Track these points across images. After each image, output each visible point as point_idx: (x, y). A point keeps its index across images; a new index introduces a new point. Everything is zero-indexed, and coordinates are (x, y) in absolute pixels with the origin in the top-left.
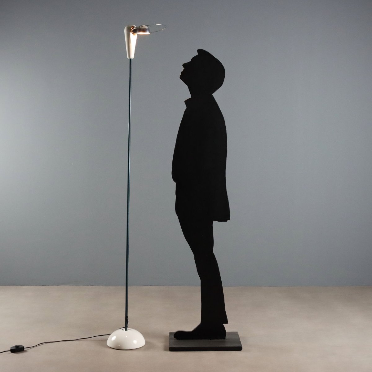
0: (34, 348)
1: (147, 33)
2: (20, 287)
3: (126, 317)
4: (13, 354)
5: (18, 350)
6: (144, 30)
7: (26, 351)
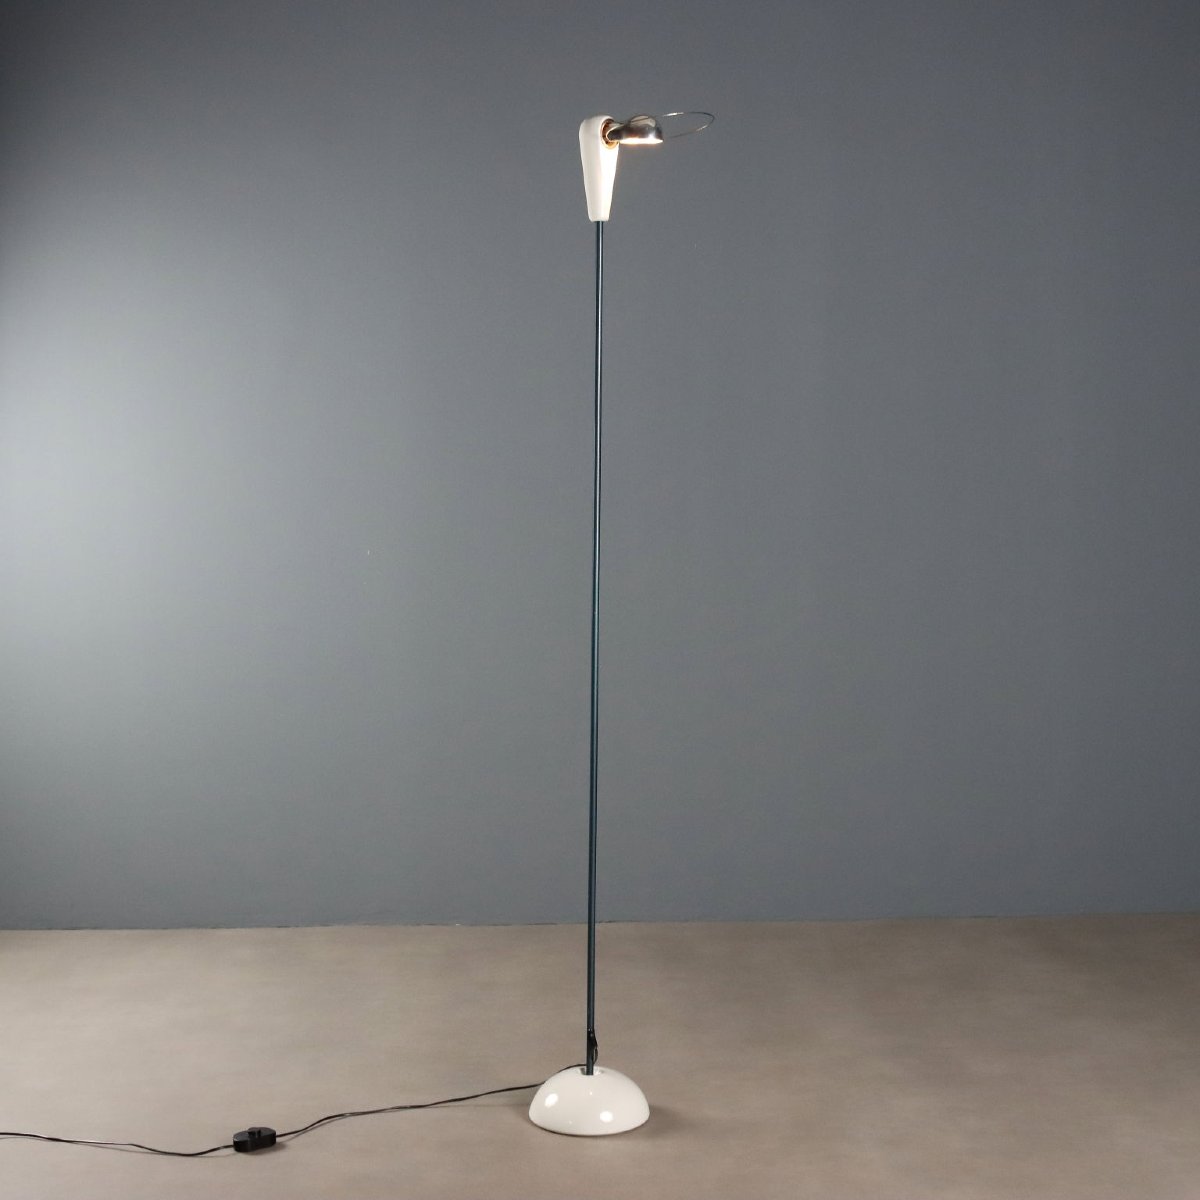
0: (303, 1137)
1: (651, 140)
2: (211, 931)
3: (589, 1033)
4: (242, 1157)
5: (256, 1141)
6: (641, 132)
7: (282, 1146)
